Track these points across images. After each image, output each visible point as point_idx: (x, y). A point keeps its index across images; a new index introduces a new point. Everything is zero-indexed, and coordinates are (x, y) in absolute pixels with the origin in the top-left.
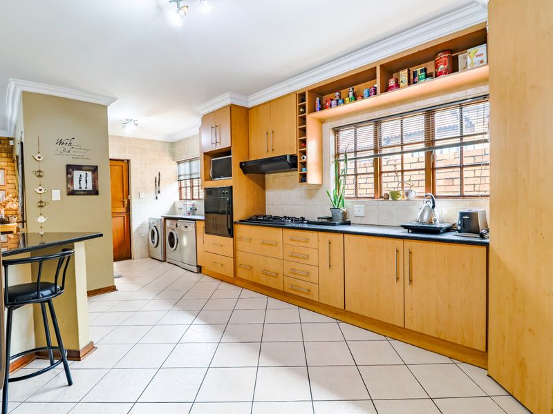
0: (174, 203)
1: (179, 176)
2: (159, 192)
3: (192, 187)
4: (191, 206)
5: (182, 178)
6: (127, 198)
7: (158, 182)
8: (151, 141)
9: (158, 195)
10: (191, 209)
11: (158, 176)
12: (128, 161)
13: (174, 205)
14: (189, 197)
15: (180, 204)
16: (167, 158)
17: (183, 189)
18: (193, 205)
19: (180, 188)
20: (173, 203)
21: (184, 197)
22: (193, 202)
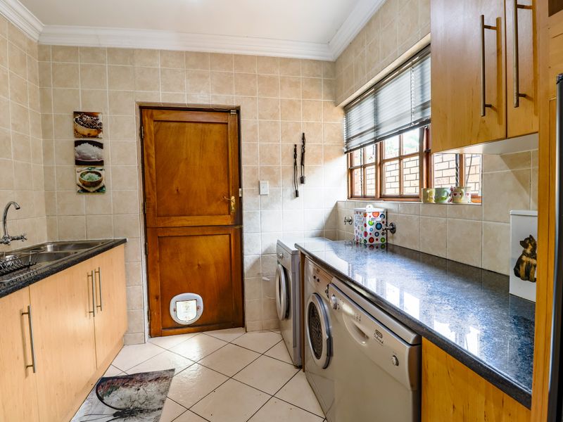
0: (336, 204)
1: (348, 140)
2: (302, 181)
3: (380, 164)
4: (379, 219)
5: (354, 143)
6: (236, 194)
7: (299, 156)
8: (286, 61)
9: (301, 188)
10: (378, 226)
11: (299, 144)
12: (238, 110)
13: (336, 210)
14: (371, 191)
15: (348, 211)
16: (322, 99)
17: (357, 173)
18: (385, 215)
19: (351, 171)
20: (332, 205)
21: (358, 192)
22: (382, 206)
